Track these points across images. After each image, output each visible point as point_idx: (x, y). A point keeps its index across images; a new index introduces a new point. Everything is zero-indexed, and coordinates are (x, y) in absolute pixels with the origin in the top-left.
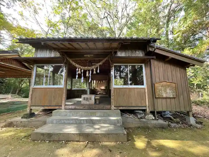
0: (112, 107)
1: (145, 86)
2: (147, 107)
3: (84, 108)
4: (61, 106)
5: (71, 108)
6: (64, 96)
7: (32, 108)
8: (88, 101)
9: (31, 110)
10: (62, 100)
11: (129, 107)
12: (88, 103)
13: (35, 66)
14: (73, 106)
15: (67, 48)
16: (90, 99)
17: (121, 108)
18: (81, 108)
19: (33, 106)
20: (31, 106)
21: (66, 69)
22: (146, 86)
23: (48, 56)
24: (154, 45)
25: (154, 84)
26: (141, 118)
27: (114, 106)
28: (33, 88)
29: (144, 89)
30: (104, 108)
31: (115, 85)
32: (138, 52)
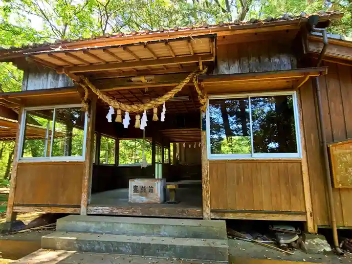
0: (205, 214)
1: (300, 155)
2: (308, 214)
3: (134, 214)
4: (79, 207)
5: (101, 212)
6: (87, 182)
7: (16, 209)
8: (146, 196)
9: (15, 214)
10: (82, 193)
11: (252, 215)
12: (144, 199)
13: (23, 112)
14: (108, 208)
15: (86, 65)
16: (151, 190)
17: (231, 216)
18: (126, 213)
19: (18, 205)
20: (15, 205)
21: (91, 116)
22: (305, 155)
23: (51, 86)
24: (321, 34)
25: (328, 149)
26: (290, 246)
27: (212, 211)
28: (19, 164)
29: (299, 162)
30: (185, 215)
31: (212, 152)
32: (277, 60)
